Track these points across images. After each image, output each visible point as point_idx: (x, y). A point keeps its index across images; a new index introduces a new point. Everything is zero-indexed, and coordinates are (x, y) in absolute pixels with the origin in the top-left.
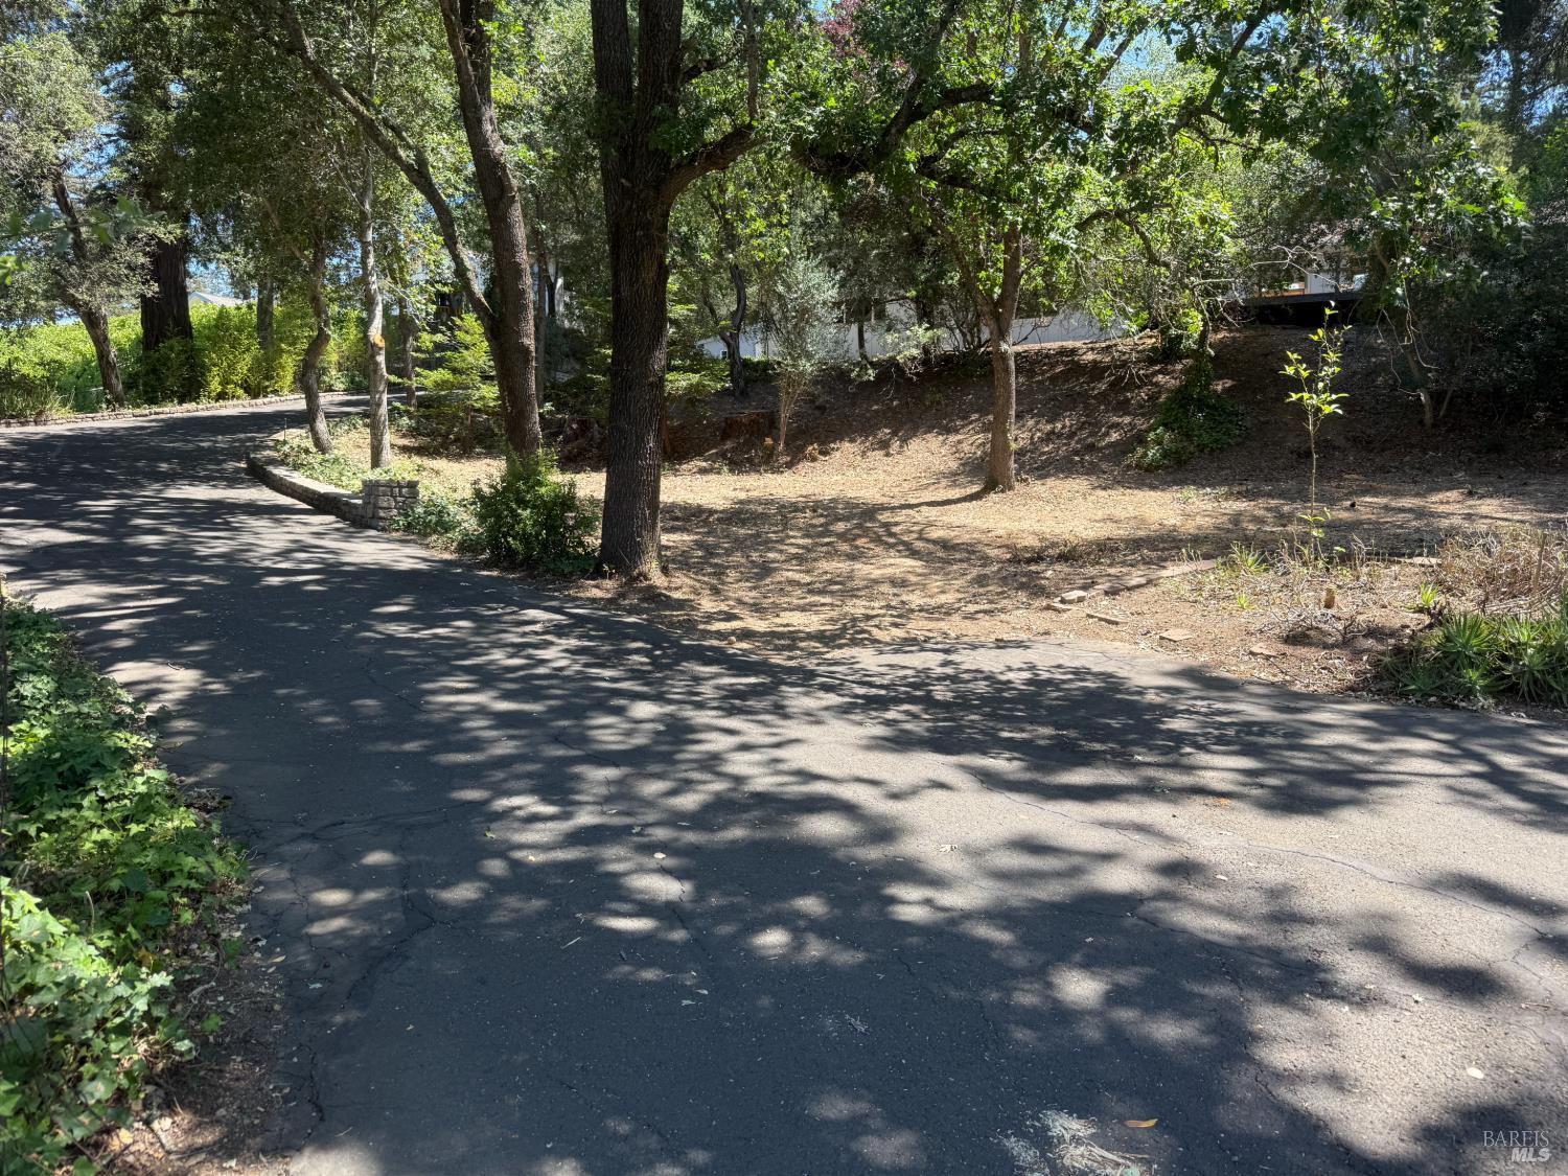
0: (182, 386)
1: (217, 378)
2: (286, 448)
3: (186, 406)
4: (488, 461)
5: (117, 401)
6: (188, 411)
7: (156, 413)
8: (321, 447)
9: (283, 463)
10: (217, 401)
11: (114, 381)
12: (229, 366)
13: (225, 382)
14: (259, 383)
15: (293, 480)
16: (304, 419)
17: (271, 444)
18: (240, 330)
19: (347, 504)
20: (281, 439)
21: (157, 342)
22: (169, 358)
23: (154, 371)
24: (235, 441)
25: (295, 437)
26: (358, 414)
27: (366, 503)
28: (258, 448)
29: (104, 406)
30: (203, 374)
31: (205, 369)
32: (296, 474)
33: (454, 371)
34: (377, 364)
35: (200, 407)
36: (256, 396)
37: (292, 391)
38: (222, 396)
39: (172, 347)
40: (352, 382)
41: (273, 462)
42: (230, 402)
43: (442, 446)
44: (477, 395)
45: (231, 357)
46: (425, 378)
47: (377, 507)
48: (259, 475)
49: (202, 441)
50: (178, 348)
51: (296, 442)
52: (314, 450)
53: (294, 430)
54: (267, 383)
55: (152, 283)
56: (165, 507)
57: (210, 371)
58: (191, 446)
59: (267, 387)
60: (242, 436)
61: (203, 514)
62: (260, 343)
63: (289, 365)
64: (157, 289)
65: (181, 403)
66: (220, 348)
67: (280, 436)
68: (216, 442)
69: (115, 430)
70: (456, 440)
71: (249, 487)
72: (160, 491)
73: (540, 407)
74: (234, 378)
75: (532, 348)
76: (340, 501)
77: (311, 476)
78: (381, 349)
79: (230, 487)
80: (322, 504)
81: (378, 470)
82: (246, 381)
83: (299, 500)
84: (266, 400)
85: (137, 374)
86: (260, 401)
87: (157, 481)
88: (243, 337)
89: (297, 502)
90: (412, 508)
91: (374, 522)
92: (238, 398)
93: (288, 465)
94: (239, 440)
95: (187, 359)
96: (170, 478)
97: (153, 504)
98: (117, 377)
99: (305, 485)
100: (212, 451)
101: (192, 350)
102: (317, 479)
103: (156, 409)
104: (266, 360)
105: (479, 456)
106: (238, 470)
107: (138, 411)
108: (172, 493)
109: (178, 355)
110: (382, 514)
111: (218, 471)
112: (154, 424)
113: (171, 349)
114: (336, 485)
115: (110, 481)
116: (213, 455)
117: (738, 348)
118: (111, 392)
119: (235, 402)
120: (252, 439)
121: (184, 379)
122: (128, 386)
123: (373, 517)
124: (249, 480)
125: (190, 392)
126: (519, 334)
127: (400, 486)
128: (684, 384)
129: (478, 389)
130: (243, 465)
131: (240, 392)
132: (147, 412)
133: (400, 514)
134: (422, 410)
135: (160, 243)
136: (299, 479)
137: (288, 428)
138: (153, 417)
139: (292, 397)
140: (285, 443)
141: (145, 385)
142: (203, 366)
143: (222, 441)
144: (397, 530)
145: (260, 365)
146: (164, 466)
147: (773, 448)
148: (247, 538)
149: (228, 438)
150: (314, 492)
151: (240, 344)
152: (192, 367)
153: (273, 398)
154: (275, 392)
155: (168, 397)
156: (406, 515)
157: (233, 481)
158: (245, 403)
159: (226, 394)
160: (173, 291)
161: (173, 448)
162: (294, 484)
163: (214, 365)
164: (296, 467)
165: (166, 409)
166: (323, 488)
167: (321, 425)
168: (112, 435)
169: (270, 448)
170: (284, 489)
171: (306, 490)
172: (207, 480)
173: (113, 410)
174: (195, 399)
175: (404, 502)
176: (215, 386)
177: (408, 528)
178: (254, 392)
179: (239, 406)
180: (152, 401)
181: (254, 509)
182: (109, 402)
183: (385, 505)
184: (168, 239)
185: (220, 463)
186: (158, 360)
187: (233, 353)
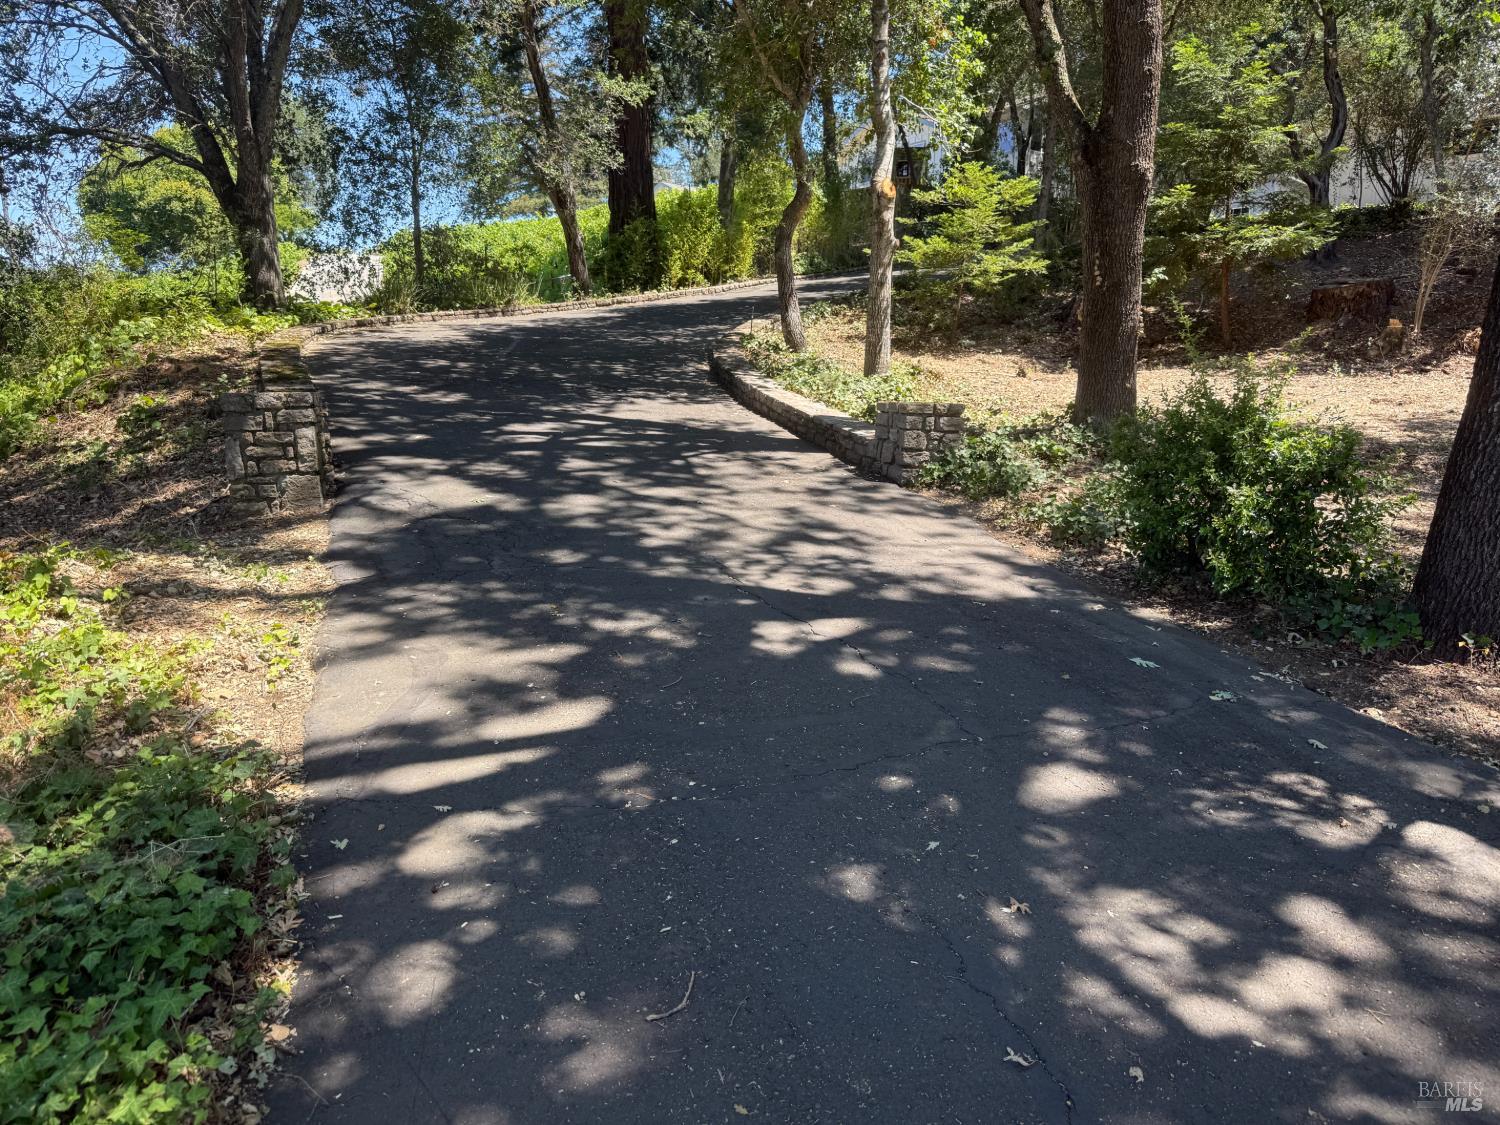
0: (645, 272)
1: (678, 262)
2: (753, 345)
3: (647, 294)
4: (981, 356)
5: (584, 290)
6: (650, 300)
7: (619, 302)
8: (794, 344)
9: (752, 366)
10: (678, 288)
11: (581, 267)
12: (690, 250)
13: (686, 267)
14: (719, 267)
15: (771, 394)
16: (772, 306)
17: (736, 338)
18: (703, 207)
19: (850, 436)
20: (747, 331)
21: (622, 226)
22: (633, 241)
23: (619, 255)
24: (696, 334)
25: (761, 330)
26: (824, 300)
27: (880, 440)
28: (723, 344)
29: (569, 294)
30: (665, 259)
31: (666, 253)
32: (771, 383)
33: (951, 239)
34: (883, 223)
35: (662, 294)
36: (715, 282)
37: (751, 276)
38: (682, 283)
39: (636, 229)
40: (811, 264)
41: (740, 364)
42: (690, 289)
43: (920, 336)
44: (976, 269)
45: (693, 237)
46: (911, 250)
47: (898, 447)
48: (724, 383)
49: (661, 335)
50: (642, 229)
51: (761, 336)
52: (783, 345)
53: (759, 321)
54: (727, 268)
55: (617, 153)
56: (610, 437)
57: (671, 255)
58: (650, 341)
59: (726, 272)
60: (703, 328)
61: (657, 450)
62: (721, 221)
63: (749, 245)
64: (622, 160)
65: (643, 290)
66: (682, 229)
67: (745, 328)
68: (676, 336)
69: (577, 321)
70: (937, 329)
71: (713, 401)
72: (609, 408)
73: (1147, 273)
74: (695, 262)
75: (1150, 176)
76: (838, 431)
77: (790, 388)
78: (890, 200)
79: (693, 401)
80: (813, 434)
81: (876, 378)
82: (706, 265)
83: (779, 423)
84: (725, 286)
85: (602, 260)
86: (719, 287)
87: (607, 389)
88: (706, 214)
89: (775, 427)
90: (951, 450)
91: (893, 471)
92: (698, 284)
93: (760, 369)
94: (700, 334)
95: (650, 242)
96: (619, 387)
97: (596, 430)
98: (583, 263)
99: (787, 402)
100: (673, 347)
101: (655, 231)
102: (799, 392)
103: (619, 297)
104: (727, 241)
105: (967, 350)
106: (700, 374)
107: (601, 300)
108: (624, 412)
109: (642, 237)
110: (907, 459)
111: (677, 375)
112: (615, 314)
113: (635, 230)
114: (828, 403)
115: (554, 392)
116: (672, 353)
117: (1327, 190)
118: (578, 279)
119: (695, 289)
120: (714, 333)
121: (647, 264)
122: (595, 272)
123: (893, 462)
124: (714, 391)
125: (652, 278)
126: (1132, 152)
127: (937, 414)
128: (1269, 241)
129: (979, 262)
130: (706, 367)
131: (700, 277)
132: (609, 301)
133: (933, 459)
134: (904, 292)
135: (627, 106)
136: (775, 391)
137: (756, 317)
138: (615, 307)
139: (751, 282)
140: (751, 337)
141: (610, 271)
142: (666, 249)
143: (683, 335)
144: (929, 486)
145: (720, 247)
146: (619, 369)
147: (1403, 334)
148: (718, 504)
149: (689, 331)
150: (800, 415)
151: (701, 223)
152: (655, 251)
153: (732, 284)
154: (734, 277)
155: (630, 285)
156: (944, 462)
157: (695, 392)
158: (704, 289)
159: (687, 280)
160: (639, 168)
161: (631, 343)
162: (772, 400)
163: (676, 248)
164: (771, 373)
165: (629, 298)
166: (812, 408)
167: (794, 314)
168: (572, 329)
169: (735, 344)
170: (758, 405)
171: (789, 410)
172: (665, 388)
173: (578, 299)
174: (657, 286)
175: (940, 440)
176: (676, 272)
177: (945, 482)
178: (714, 277)
179: (699, 294)
180: (616, 289)
181: (725, 441)
182: (575, 290)
183: (913, 444)
184: (635, 101)
185: (681, 363)
186: (623, 244)
187: (694, 233)
